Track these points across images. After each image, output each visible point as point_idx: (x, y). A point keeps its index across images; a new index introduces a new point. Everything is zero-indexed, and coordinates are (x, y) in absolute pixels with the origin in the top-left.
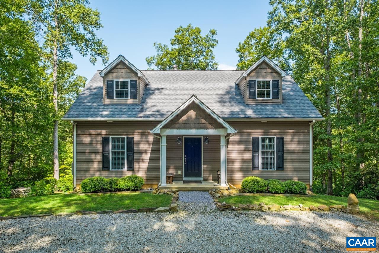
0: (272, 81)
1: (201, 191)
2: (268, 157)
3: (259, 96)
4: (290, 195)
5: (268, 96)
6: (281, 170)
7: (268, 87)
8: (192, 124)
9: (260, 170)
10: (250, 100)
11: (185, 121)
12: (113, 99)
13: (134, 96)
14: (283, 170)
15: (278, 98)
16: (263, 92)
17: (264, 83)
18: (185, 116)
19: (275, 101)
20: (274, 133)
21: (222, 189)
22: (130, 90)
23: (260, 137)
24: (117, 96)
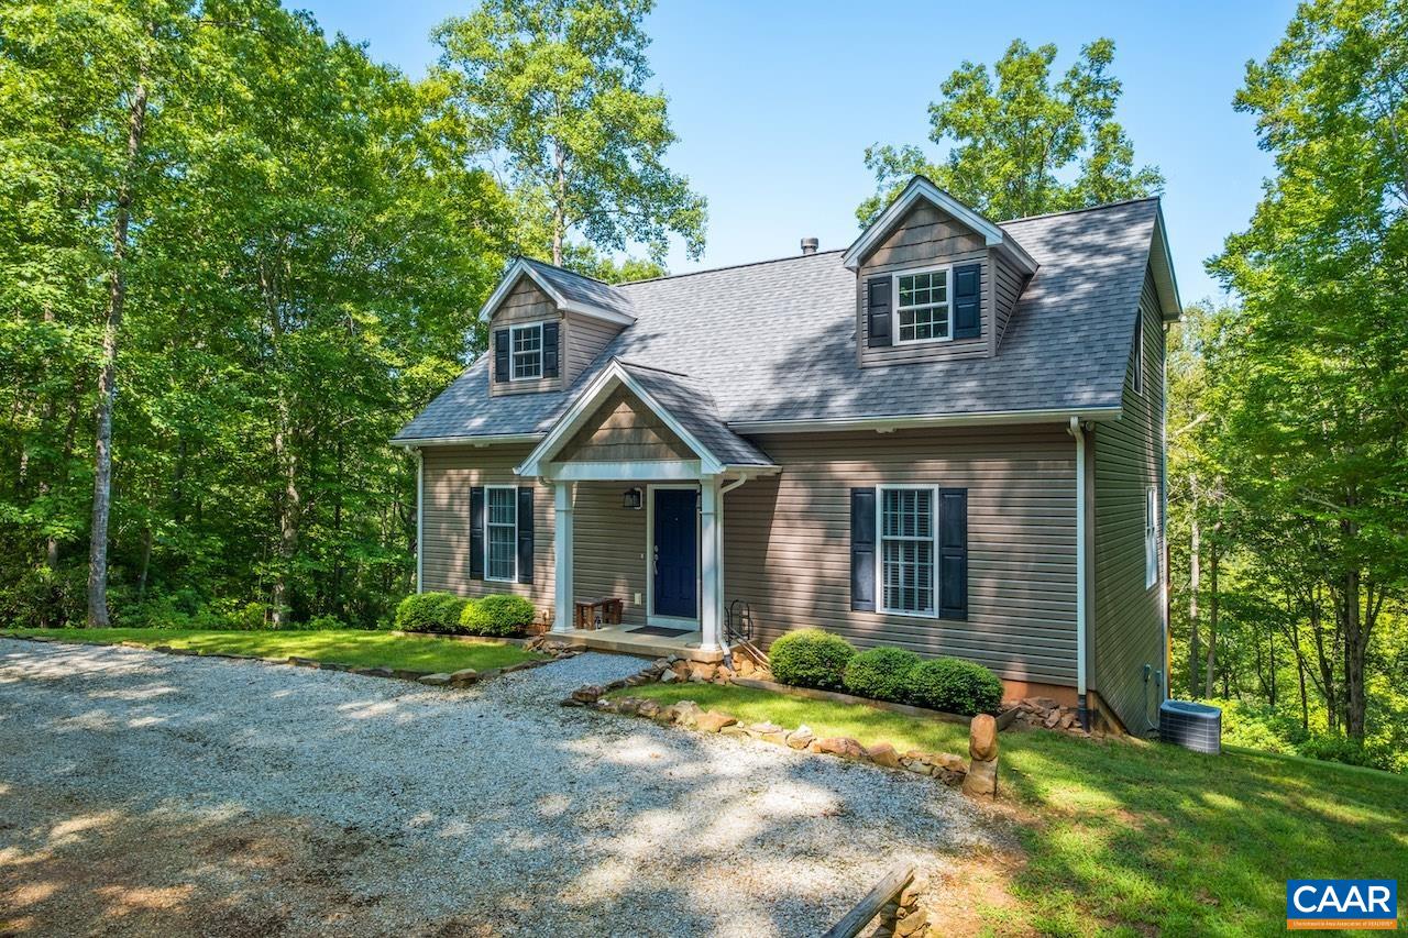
0: (955, 269)
1: (636, 655)
2: (913, 566)
3: (906, 334)
4: (918, 709)
5: (941, 330)
6: (959, 619)
7: (940, 296)
8: (622, 447)
9: (878, 611)
10: (873, 350)
11: (606, 439)
12: (508, 380)
13: (553, 371)
14: (965, 618)
15: (978, 335)
16: (924, 315)
17: (923, 280)
18: (606, 424)
19: (966, 346)
20: (932, 475)
21: (700, 659)
22: (544, 353)
23: (879, 488)
24: (519, 373)
